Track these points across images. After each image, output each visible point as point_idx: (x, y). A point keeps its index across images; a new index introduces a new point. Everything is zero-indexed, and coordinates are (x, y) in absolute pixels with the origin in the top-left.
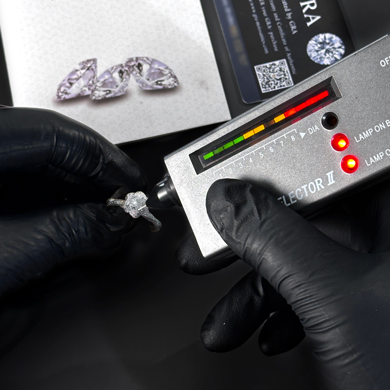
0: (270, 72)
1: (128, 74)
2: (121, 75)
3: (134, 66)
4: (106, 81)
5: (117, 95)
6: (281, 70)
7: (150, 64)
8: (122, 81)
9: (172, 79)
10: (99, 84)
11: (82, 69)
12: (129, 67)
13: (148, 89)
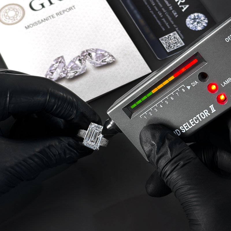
0: (169, 40)
1: (85, 60)
2: (80, 61)
3: (86, 55)
4: (73, 67)
5: (81, 73)
6: (175, 38)
7: (95, 52)
8: (82, 65)
9: (111, 57)
10: (69, 70)
11: (56, 63)
12: (84, 56)
13: (98, 66)
